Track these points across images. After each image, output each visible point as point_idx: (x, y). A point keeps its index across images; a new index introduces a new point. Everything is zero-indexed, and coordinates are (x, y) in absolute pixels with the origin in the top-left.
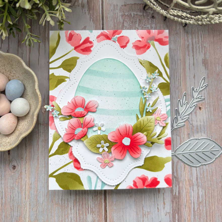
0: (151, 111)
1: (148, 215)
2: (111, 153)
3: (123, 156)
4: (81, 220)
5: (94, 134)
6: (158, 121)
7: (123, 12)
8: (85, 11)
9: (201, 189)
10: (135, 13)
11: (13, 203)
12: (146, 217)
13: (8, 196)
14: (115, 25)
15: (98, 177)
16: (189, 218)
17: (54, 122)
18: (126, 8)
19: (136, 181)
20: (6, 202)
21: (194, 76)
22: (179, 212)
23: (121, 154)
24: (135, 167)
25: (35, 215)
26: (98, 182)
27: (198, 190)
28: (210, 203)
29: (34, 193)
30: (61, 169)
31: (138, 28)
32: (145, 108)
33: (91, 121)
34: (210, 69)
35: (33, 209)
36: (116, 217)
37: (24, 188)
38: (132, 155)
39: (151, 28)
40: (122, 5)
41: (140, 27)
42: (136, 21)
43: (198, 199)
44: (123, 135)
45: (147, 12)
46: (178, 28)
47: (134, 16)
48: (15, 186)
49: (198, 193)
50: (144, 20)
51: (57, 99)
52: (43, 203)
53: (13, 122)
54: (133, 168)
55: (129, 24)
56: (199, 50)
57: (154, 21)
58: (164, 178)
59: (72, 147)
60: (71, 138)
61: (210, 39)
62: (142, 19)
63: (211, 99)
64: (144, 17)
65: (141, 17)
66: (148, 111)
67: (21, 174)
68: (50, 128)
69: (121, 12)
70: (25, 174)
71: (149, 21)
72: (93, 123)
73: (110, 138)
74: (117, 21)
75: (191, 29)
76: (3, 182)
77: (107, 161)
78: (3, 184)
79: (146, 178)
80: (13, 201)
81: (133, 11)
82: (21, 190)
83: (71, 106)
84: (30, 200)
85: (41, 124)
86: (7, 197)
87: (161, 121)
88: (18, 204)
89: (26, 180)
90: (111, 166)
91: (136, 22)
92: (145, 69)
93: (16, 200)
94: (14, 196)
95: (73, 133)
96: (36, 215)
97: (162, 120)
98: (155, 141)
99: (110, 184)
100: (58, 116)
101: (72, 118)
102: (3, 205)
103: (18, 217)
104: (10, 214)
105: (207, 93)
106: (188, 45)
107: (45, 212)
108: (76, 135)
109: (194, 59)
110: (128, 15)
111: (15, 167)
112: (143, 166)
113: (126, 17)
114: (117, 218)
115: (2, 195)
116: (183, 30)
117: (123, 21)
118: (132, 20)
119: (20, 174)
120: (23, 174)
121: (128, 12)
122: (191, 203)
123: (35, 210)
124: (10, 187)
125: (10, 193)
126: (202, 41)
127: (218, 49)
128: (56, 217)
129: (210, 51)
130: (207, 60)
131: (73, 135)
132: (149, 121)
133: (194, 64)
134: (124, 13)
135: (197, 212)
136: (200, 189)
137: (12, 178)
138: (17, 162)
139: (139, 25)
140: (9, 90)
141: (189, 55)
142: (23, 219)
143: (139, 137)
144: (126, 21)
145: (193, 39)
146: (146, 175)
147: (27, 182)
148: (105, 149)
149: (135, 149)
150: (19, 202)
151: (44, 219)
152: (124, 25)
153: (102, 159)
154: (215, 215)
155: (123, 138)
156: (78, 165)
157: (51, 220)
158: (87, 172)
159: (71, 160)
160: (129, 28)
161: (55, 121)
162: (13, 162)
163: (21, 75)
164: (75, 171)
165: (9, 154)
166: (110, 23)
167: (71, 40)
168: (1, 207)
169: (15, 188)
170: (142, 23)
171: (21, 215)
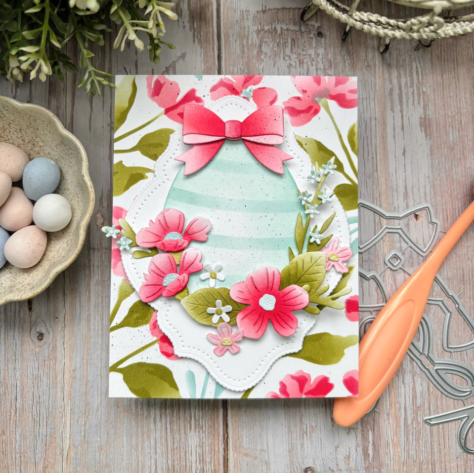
0: (319, 242)
1: (313, 432)
2: (236, 325)
3: (260, 333)
4: (176, 443)
6: (332, 263)
7: (260, 24)
8: (183, 23)
9: (420, 380)
10: (285, 27)
11: (38, 408)
12: (309, 437)
13: (27, 395)
14: (244, 49)
15: (208, 373)
16: (395, 440)
17: (120, 260)
18: (265, 16)
19: (285, 383)
20: (23, 406)
21: (404, 151)
22: (375, 427)
23: (257, 328)
25: (83, 433)
26: (208, 384)
27: (414, 382)
28: (438, 409)
29: (80, 389)
30: (134, 357)
31: (289, 56)
32: (308, 236)
33: (196, 259)
34: (436, 138)
35: (78, 420)
36: (247, 437)
37: (60, 378)
38: (278, 330)
39: (316, 56)
40: (258, 12)
41: (294, 54)
42: (286, 43)
43: (413, 400)
44: (260, 290)
45: (308, 24)
46: (370, 55)
47: (281, 31)
48: (42, 374)
49: (414, 388)
50: (302, 41)
51: (128, 213)
52: (98, 409)
53: (39, 244)
54: (280, 356)
55: (273, 48)
56: (414, 100)
57: (323, 43)
58: (343, 377)
59: (157, 311)
60: (155, 294)
61: (435, 78)
62: (298, 38)
63: (439, 198)
64: (303, 34)
65: (296, 34)
67: (55, 350)
68: (114, 272)
69: (255, 25)
70: (63, 349)
71: (312, 41)
72: (201, 264)
73: (234, 295)
74: (247, 42)
75: (397, 58)
76: (17, 367)
77: (227, 341)
78: (17, 370)
79: (307, 377)
80: (38, 405)
81: (279, 22)
82: (55, 381)
83: (157, 229)
84: (73, 402)
85: (94, 249)
86: (26, 397)
87: (338, 262)
88: (48, 411)
89: (64, 361)
91: (287, 44)
93: (44, 402)
94: (41, 393)
95: (159, 284)
96: (85, 432)
97: (341, 260)
98: (325, 304)
99: (233, 389)
100: (129, 248)
101: (158, 253)
102: (18, 411)
103: (47, 438)
104: (33, 430)
105: (431, 187)
106: (391, 90)
107: (102, 427)
108: (166, 289)
109: (402, 117)
110: (271, 31)
111: (43, 337)
112: (301, 354)
113: (266, 34)
114: (249, 438)
115: (17, 392)
116: (380, 60)
117: (260, 42)
118: (278, 41)
119: (52, 350)
120: (57, 349)
121: (270, 26)
122: (400, 408)
123: (83, 423)
124: (32, 377)
125: (32, 388)
126: (419, 82)
127: (450, 97)
128: (125, 438)
129: (435, 100)
130: (429, 119)
131: (159, 287)
132: (315, 262)
133: (403, 128)
134: (262, 26)
135: (413, 428)
136: (418, 381)
137: (35, 358)
138: (46, 326)
139: (291, 50)
140: (31, 179)
141: (392, 110)
142: (58, 440)
143: (293, 294)
144: (265, 42)
145: (400, 78)
146: (306, 371)
147: (66, 365)
148: (223, 318)
150: (51, 406)
151: (100, 441)
152: (262, 50)
154: (450, 434)
155: (261, 296)
156: (168, 349)
157: (115, 443)
158: (187, 362)
159: (155, 339)
160: (271, 55)
161: (122, 258)
162: (37, 325)
163: (55, 149)
164: (163, 361)
165: (30, 309)
166: (234, 46)
167: (158, 95)
168: (14, 416)
169: (42, 378)
170: (298, 47)
171: (55, 433)
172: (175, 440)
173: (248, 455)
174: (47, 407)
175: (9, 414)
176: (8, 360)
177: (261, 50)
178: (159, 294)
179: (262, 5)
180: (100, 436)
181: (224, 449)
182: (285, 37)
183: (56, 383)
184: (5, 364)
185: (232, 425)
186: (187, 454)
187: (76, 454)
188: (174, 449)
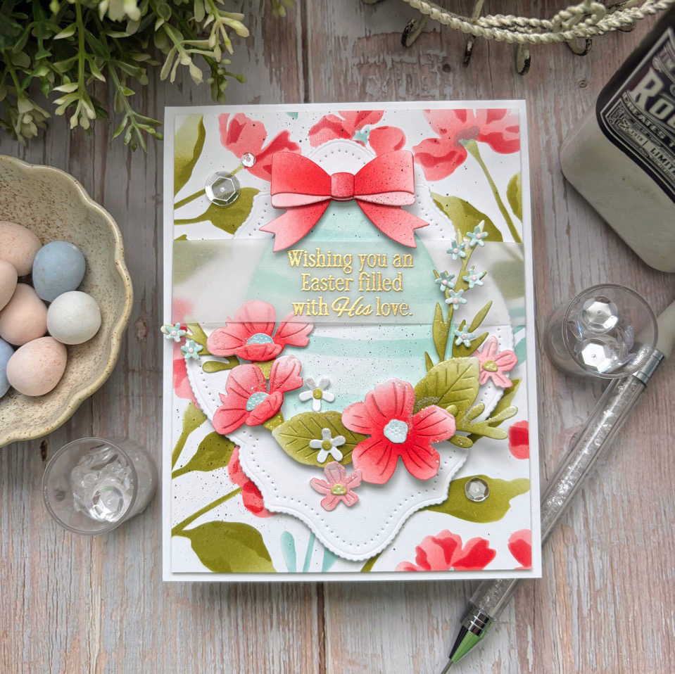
0: (468, 344)
2: (350, 465)
3: (386, 476)
4: (251, 647)
5: (303, 410)
6: (488, 374)
7: (363, 55)
8: (256, 55)
9: (598, 552)
11: (55, 598)
13: (39, 580)
14: (341, 90)
15: (313, 535)
16: (565, 638)
17: (186, 375)
19: (424, 549)
20: (34, 595)
22: (536, 621)
23: (381, 468)
24: (422, 507)
25: (119, 634)
26: (314, 551)
27: (591, 555)
29: (114, 570)
30: (207, 513)
31: (404, 97)
32: (452, 336)
33: (292, 371)
35: (112, 614)
36: (352, 637)
37: (86, 555)
38: (411, 471)
39: (442, 96)
40: (359, 38)
41: (410, 96)
42: (399, 80)
43: (589, 581)
44: (386, 414)
45: (430, 54)
47: (393, 65)
49: (591, 564)
50: (421, 78)
52: (139, 599)
53: (55, 362)
54: (416, 509)
55: (381, 88)
57: (451, 79)
58: (509, 540)
59: (239, 447)
60: (235, 422)
62: (417, 74)
64: (422, 68)
65: (413, 68)
66: (458, 342)
68: (177, 393)
69: (356, 57)
71: (436, 78)
72: (300, 378)
73: (348, 422)
74: (345, 80)
76: (26, 540)
77: (339, 488)
78: (26, 544)
79: (456, 540)
80: (55, 594)
81: (390, 53)
82: (78, 559)
83: (235, 330)
84: (104, 589)
85: (133, 371)
86: (38, 582)
87: (497, 373)
88: (68, 602)
90: (352, 503)
91: (400, 82)
92: (450, 221)
93: (64, 589)
94: (59, 577)
95: (241, 407)
96: (121, 631)
97: (501, 369)
98: (480, 432)
99: (349, 557)
100: (198, 357)
101: (239, 364)
102: (26, 603)
103: (68, 640)
104: (47, 630)
106: (548, 142)
107: (146, 623)
108: (251, 414)
110: (378, 64)
111: (64, 496)
112: (447, 506)
113: (372, 69)
114: (355, 639)
115: (24, 576)
117: (363, 79)
118: (388, 78)
121: (377, 58)
122: (571, 593)
123: (119, 618)
124: (46, 553)
125: (47, 569)
128: (178, 639)
131: (241, 412)
132: (464, 374)
134: (366, 57)
135: (590, 621)
136: (596, 553)
137: (51, 527)
139: (407, 90)
141: (550, 170)
142: (83, 644)
143: (433, 418)
144: (370, 80)
145: (561, 126)
146: (454, 531)
148: (333, 454)
149: (422, 453)
150: (73, 595)
151: (143, 644)
152: (367, 91)
153: (324, 484)
155: (387, 423)
156: (255, 501)
157: (165, 647)
158: (282, 520)
159: (236, 487)
161: (188, 372)
163: (78, 230)
164: (249, 519)
165: (44, 457)
166: (327, 85)
167: (235, 141)
168: (21, 610)
169: (60, 554)
170: (417, 85)
171: (78, 633)
172: (250, 642)
173: (354, 662)
174: (67, 597)
175: (13, 607)
176: (12, 530)
177: (365, 91)
178: (241, 422)
179: (366, 30)
180: (143, 637)
181: (320, 654)
182: (398, 72)
183: (81, 562)
184: (9, 536)
185: (331, 620)
186: (267, 663)
187: (108, 663)
188: (248, 655)
